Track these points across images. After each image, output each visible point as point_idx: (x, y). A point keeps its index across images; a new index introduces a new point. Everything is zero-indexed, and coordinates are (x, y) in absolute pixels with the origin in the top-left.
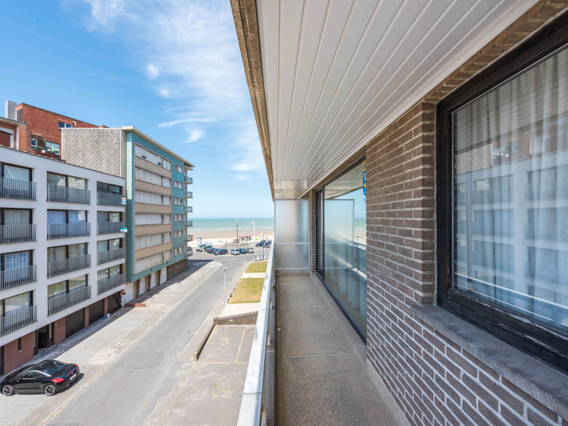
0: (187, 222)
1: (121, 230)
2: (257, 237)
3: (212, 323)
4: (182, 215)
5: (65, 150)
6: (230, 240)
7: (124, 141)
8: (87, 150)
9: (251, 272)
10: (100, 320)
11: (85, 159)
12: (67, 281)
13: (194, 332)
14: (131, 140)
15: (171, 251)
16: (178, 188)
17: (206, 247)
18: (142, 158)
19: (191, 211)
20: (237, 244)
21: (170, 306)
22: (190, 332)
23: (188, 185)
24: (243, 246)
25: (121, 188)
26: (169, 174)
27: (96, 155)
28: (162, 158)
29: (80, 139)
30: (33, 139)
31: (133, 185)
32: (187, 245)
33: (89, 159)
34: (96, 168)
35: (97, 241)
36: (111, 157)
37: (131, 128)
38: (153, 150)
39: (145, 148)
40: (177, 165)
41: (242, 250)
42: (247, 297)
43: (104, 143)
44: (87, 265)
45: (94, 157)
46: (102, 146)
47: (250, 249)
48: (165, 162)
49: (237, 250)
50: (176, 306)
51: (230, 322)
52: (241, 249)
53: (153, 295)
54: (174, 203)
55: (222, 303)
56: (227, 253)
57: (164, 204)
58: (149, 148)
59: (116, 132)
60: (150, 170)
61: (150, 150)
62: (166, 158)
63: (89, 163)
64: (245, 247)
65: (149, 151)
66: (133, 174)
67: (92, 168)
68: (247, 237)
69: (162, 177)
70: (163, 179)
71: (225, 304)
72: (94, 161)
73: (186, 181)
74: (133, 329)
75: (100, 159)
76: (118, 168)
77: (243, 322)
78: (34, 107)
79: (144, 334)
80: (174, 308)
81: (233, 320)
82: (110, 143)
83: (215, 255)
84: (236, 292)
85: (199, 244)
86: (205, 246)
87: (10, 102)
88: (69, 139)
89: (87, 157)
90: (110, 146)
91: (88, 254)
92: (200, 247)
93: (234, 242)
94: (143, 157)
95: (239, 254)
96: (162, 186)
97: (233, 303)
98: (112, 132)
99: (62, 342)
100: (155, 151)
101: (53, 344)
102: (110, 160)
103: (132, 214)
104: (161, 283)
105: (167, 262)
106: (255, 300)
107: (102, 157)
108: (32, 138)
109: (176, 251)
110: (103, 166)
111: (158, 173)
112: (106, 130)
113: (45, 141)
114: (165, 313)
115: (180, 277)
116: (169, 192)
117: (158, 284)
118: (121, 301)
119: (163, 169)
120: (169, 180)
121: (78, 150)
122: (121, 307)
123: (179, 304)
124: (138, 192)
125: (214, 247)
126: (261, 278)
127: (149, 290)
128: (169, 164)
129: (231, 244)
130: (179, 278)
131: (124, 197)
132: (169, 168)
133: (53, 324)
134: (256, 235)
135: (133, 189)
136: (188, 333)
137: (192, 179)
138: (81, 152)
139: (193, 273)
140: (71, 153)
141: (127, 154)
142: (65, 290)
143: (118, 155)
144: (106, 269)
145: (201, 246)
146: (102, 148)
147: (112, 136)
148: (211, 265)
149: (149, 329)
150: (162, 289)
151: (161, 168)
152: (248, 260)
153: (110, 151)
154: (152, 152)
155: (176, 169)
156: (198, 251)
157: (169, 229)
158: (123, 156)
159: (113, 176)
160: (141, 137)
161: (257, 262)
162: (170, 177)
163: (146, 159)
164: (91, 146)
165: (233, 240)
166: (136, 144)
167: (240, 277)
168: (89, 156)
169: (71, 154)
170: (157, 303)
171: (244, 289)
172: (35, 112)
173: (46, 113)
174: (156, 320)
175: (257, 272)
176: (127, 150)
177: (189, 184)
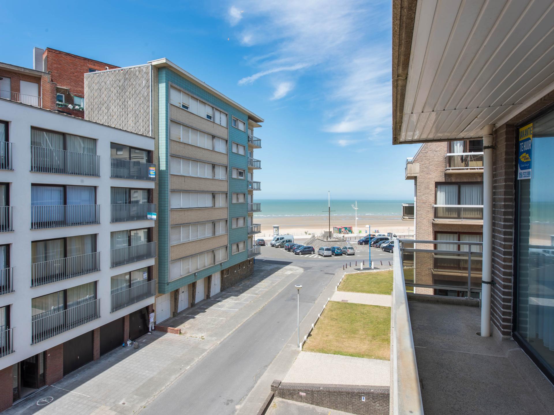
0: (252, 205)
1: (149, 216)
2: (360, 229)
3: (269, 392)
4: (244, 195)
5: (88, 104)
6: (319, 232)
7: (154, 82)
8: (111, 102)
9: (348, 291)
10: (117, 349)
11: (109, 114)
12: (65, 292)
13: (237, 404)
14: (164, 80)
15: (227, 247)
16: (237, 154)
17: (283, 242)
18: (181, 107)
19: (259, 189)
20: (329, 239)
21: (214, 338)
22: (232, 401)
23: (254, 150)
24: (338, 243)
25: (149, 153)
26: (224, 133)
27: (121, 107)
28: (213, 108)
29: (104, 87)
30: (58, 94)
31: (167, 148)
32: (252, 239)
33: (114, 114)
34: (121, 126)
35: (111, 233)
36: (139, 109)
37: (163, 61)
38: (198, 95)
39: (187, 92)
40: (237, 120)
41: (336, 250)
42: (337, 341)
43: (130, 89)
44: (95, 268)
45: (119, 110)
46: (128, 93)
47: (349, 248)
48: (217, 114)
49: (328, 250)
50: (222, 340)
51: (301, 397)
52: (334, 248)
53: (196, 315)
54: (232, 175)
55: (294, 348)
56: (312, 252)
57: (217, 177)
58: (192, 92)
59: (144, 70)
60: (194, 126)
61: (195, 96)
62: (219, 109)
63: (114, 120)
64: (341, 245)
65: (193, 97)
66: (167, 132)
67: (118, 126)
68: (346, 228)
69: (214, 137)
70: (214, 140)
71: (298, 349)
72: (119, 117)
73: (250, 142)
74: (152, 376)
75: (126, 113)
76: (147, 124)
77: (325, 402)
78: (60, 52)
79: (163, 388)
80: (219, 342)
81: (307, 394)
82: (137, 88)
83: (296, 254)
84: (319, 328)
85: (275, 236)
86: (283, 240)
87: (37, 49)
88: (92, 88)
89: (112, 111)
90: (137, 92)
91: (98, 251)
92: (276, 241)
93: (324, 236)
94: (183, 106)
95: (331, 256)
96: (213, 151)
97: (312, 350)
98: (139, 72)
99: (58, 381)
100: (202, 98)
101: (44, 383)
102: (137, 112)
103: (166, 192)
104: (212, 294)
105: (221, 264)
106: (352, 351)
107: (129, 110)
108: (57, 92)
109: (234, 247)
110: (130, 122)
111: (207, 130)
112: (132, 69)
113: (72, 96)
114: (205, 350)
115: (241, 287)
116: (224, 160)
117: (208, 296)
118: (149, 321)
119: (215, 125)
120: (224, 142)
121: (102, 102)
122: (149, 331)
123: (229, 336)
124: (175, 159)
125: (295, 243)
126: (364, 305)
127: (192, 305)
128: (224, 117)
129: (320, 238)
130: (238, 289)
131: (155, 166)
132: (224, 123)
133: (45, 353)
134: (359, 225)
135: (167, 154)
136: (228, 404)
137: (260, 140)
138: (106, 105)
139: (260, 281)
140: (95, 107)
141: (160, 102)
142: (61, 305)
143: (147, 104)
144: (126, 274)
145: (278, 239)
146: (129, 97)
147: (140, 76)
148: (286, 271)
149: (173, 379)
150: (212, 305)
151: (212, 124)
152: (345, 267)
153: (138, 99)
154: (197, 99)
155: (235, 125)
156: (273, 246)
157: (224, 215)
158: (154, 105)
159: (141, 135)
160: (180, 76)
161: (359, 272)
162: (226, 137)
163: (188, 110)
164: (116, 95)
165: (323, 233)
166: (172, 86)
167: (329, 299)
168: (114, 109)
169: (95, 109)
170: (198, 329)
171: (333, 323)
172: (61, 59)
173: (74, 59)
174: (187, 364)
175: (358, 291)
176: (160, 97)
177: (256, 147)
